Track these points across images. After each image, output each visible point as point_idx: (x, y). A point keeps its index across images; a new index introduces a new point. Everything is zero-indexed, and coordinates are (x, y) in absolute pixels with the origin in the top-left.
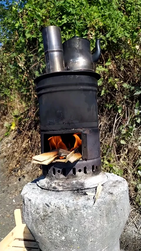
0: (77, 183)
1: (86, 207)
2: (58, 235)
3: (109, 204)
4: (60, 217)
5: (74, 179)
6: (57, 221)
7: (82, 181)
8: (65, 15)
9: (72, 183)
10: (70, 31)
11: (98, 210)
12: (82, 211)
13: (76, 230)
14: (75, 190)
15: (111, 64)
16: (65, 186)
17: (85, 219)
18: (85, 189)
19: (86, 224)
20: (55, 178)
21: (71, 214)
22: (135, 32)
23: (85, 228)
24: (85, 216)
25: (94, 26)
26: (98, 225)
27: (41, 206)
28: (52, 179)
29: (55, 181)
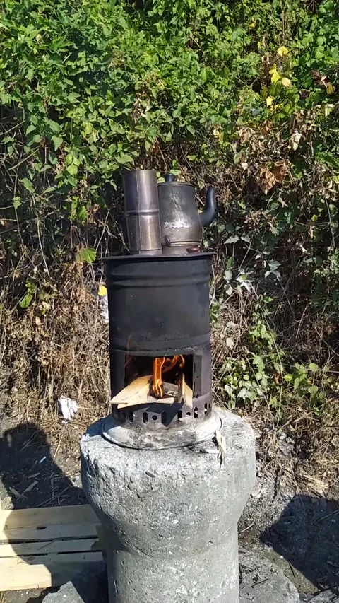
0: (185, 434)
1: (210, 471)
2: (168, 518)
3: (239, 464)
4: (173, 491)
5: (180, 428)
6: (166, 498)
7: (191, 430)
8: (84, 52)
9: (178, 435)
10: (93, 87)
11: (226, 475)
12: (205, 478)
13: (196, 507)
14: (183, 447)
15: (181, 174)
16: (167, 442)
17: (208, 490)
18: (199, 443)
19: (210, 497)
20: (148, 427)
21: (190, 485)
22: (226, 109)
23: (208, 503)
24: (208, 485)
25: (149, 88)
26: (225, 496)
27: (138, 477)
28: (140, 430)
29: (148, 434)
